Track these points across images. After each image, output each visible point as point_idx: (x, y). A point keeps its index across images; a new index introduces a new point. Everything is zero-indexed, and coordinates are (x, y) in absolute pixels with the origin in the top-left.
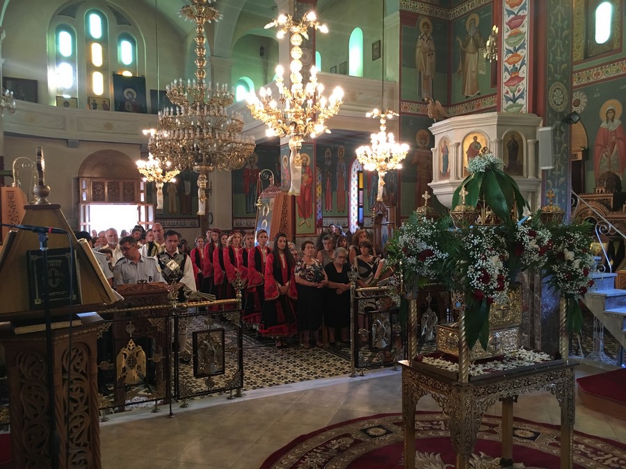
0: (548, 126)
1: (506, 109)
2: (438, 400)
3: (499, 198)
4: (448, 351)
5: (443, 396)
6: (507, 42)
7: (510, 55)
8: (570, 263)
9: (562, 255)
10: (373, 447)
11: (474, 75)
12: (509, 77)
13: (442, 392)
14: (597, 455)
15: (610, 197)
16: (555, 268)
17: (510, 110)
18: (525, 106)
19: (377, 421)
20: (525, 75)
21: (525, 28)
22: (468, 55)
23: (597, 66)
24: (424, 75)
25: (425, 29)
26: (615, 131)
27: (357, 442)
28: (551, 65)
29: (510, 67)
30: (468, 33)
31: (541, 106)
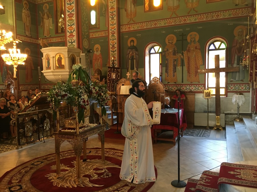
0: (84, 53)
1: (69, 46)
2: (69, 142)
3: (84, 77)
4: (70, 127)
5: (71, 140)
6: (68, 22)
7: (69, 27)
8: (102, 96)
9: (101, 94)
10: (38, 168)
11: (48, 28)
12: (69, 34)
13: (71, 139)
14: (108, 153)
15: (99, 77)
16: (99, 98)
17: (70, 46)
18: (76, 46)
19: (36, 160)
20: (75, 35)
21: (74, 18)
22: (45, 20)
23: (92, 32)
24: (26, 25)
25: (26, 6)
26: (99, 55)
27: (31, 168)
28: (83, 33)
29: (70, 31)
30: (44, 11)
31: (81, 46)
